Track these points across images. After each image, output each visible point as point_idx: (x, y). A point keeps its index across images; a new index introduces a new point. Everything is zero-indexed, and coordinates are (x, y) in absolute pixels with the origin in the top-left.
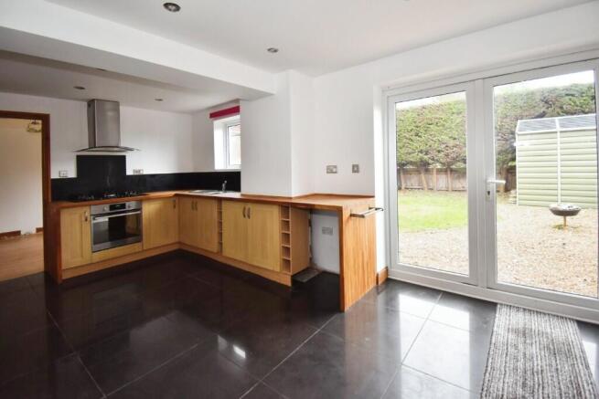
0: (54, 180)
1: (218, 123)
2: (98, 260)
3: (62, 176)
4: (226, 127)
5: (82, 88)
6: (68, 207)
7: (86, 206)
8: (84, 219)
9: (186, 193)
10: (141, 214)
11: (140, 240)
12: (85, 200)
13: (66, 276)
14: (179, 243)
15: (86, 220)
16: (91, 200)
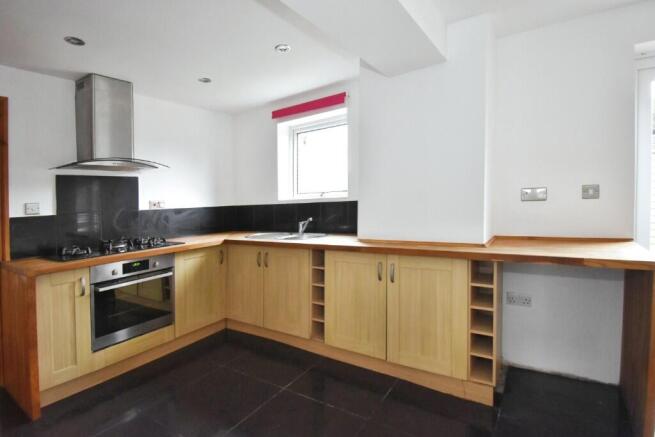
0: (14, 221)
1: (284, 127)
2: (102, 365)
3: (31, 213)
4: (295, 134)
5: (80, 43)
6: (49, 272)
7: (82, 267)
8: (78, 292)
9: (241, 237)
10: (172, 277)
11: (170, 322)
12: (75, 257)
13: (46, 401)
14: (226, 320)
15: (83, 294)
16: (88, 256)
